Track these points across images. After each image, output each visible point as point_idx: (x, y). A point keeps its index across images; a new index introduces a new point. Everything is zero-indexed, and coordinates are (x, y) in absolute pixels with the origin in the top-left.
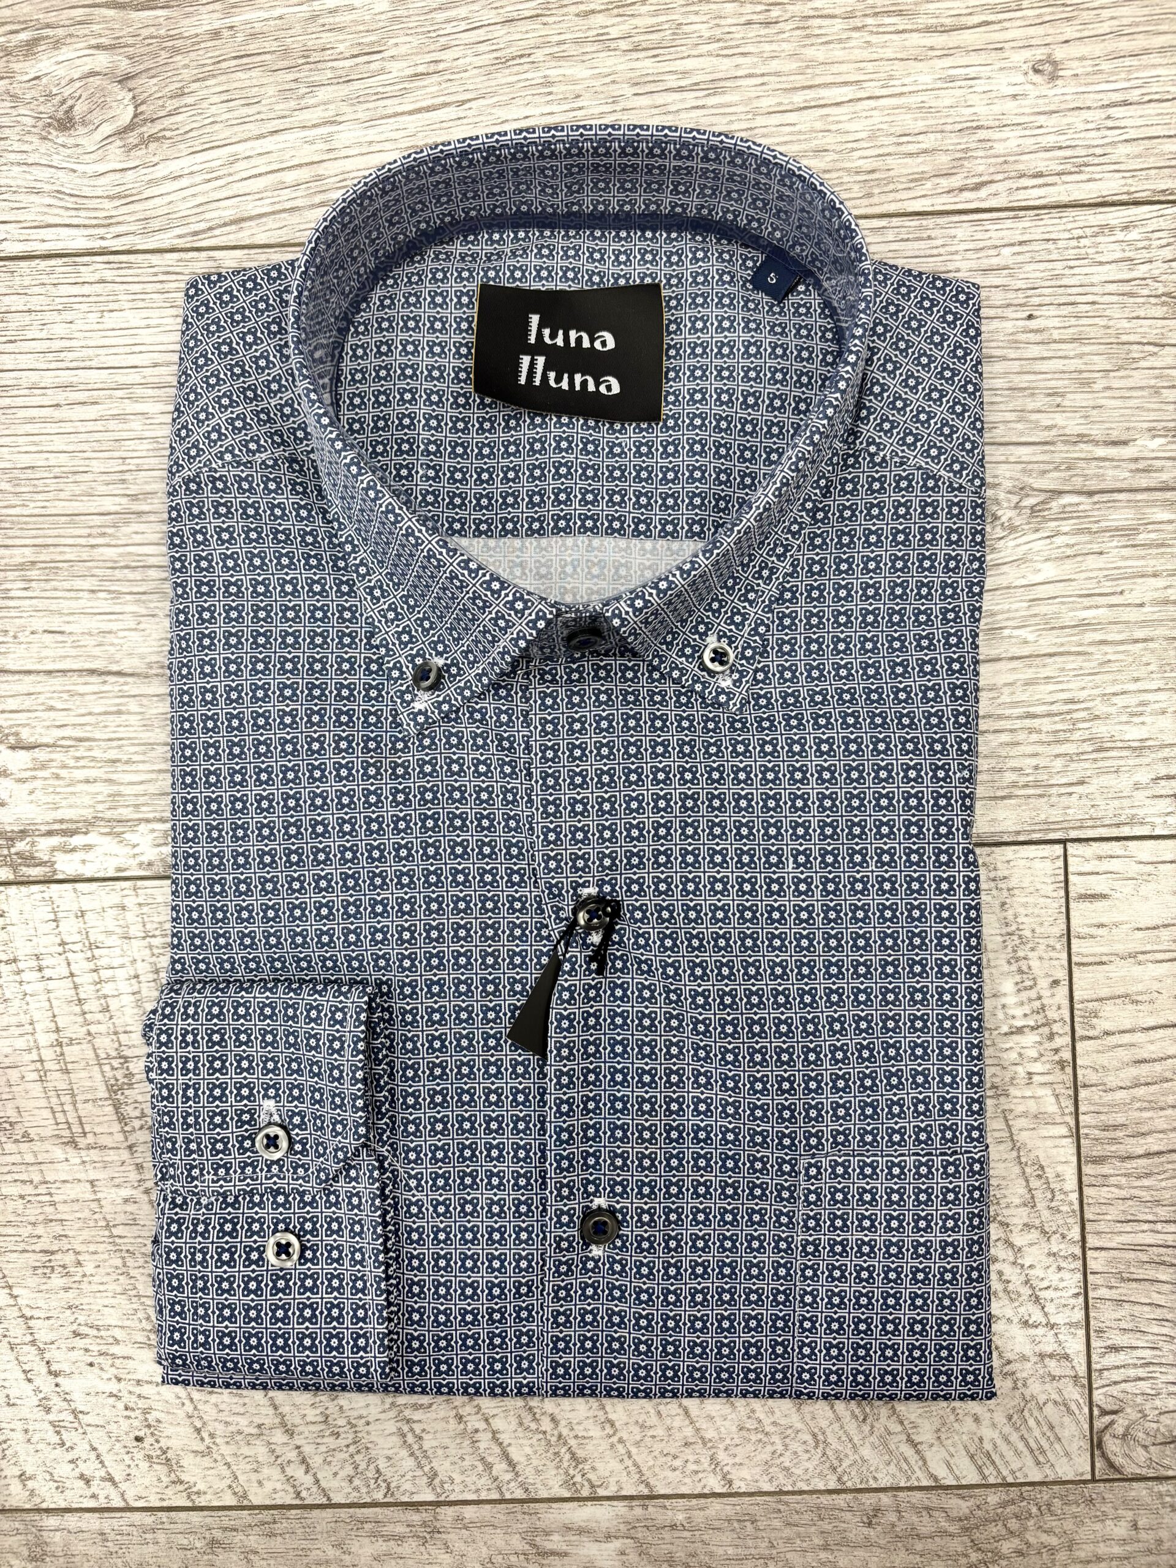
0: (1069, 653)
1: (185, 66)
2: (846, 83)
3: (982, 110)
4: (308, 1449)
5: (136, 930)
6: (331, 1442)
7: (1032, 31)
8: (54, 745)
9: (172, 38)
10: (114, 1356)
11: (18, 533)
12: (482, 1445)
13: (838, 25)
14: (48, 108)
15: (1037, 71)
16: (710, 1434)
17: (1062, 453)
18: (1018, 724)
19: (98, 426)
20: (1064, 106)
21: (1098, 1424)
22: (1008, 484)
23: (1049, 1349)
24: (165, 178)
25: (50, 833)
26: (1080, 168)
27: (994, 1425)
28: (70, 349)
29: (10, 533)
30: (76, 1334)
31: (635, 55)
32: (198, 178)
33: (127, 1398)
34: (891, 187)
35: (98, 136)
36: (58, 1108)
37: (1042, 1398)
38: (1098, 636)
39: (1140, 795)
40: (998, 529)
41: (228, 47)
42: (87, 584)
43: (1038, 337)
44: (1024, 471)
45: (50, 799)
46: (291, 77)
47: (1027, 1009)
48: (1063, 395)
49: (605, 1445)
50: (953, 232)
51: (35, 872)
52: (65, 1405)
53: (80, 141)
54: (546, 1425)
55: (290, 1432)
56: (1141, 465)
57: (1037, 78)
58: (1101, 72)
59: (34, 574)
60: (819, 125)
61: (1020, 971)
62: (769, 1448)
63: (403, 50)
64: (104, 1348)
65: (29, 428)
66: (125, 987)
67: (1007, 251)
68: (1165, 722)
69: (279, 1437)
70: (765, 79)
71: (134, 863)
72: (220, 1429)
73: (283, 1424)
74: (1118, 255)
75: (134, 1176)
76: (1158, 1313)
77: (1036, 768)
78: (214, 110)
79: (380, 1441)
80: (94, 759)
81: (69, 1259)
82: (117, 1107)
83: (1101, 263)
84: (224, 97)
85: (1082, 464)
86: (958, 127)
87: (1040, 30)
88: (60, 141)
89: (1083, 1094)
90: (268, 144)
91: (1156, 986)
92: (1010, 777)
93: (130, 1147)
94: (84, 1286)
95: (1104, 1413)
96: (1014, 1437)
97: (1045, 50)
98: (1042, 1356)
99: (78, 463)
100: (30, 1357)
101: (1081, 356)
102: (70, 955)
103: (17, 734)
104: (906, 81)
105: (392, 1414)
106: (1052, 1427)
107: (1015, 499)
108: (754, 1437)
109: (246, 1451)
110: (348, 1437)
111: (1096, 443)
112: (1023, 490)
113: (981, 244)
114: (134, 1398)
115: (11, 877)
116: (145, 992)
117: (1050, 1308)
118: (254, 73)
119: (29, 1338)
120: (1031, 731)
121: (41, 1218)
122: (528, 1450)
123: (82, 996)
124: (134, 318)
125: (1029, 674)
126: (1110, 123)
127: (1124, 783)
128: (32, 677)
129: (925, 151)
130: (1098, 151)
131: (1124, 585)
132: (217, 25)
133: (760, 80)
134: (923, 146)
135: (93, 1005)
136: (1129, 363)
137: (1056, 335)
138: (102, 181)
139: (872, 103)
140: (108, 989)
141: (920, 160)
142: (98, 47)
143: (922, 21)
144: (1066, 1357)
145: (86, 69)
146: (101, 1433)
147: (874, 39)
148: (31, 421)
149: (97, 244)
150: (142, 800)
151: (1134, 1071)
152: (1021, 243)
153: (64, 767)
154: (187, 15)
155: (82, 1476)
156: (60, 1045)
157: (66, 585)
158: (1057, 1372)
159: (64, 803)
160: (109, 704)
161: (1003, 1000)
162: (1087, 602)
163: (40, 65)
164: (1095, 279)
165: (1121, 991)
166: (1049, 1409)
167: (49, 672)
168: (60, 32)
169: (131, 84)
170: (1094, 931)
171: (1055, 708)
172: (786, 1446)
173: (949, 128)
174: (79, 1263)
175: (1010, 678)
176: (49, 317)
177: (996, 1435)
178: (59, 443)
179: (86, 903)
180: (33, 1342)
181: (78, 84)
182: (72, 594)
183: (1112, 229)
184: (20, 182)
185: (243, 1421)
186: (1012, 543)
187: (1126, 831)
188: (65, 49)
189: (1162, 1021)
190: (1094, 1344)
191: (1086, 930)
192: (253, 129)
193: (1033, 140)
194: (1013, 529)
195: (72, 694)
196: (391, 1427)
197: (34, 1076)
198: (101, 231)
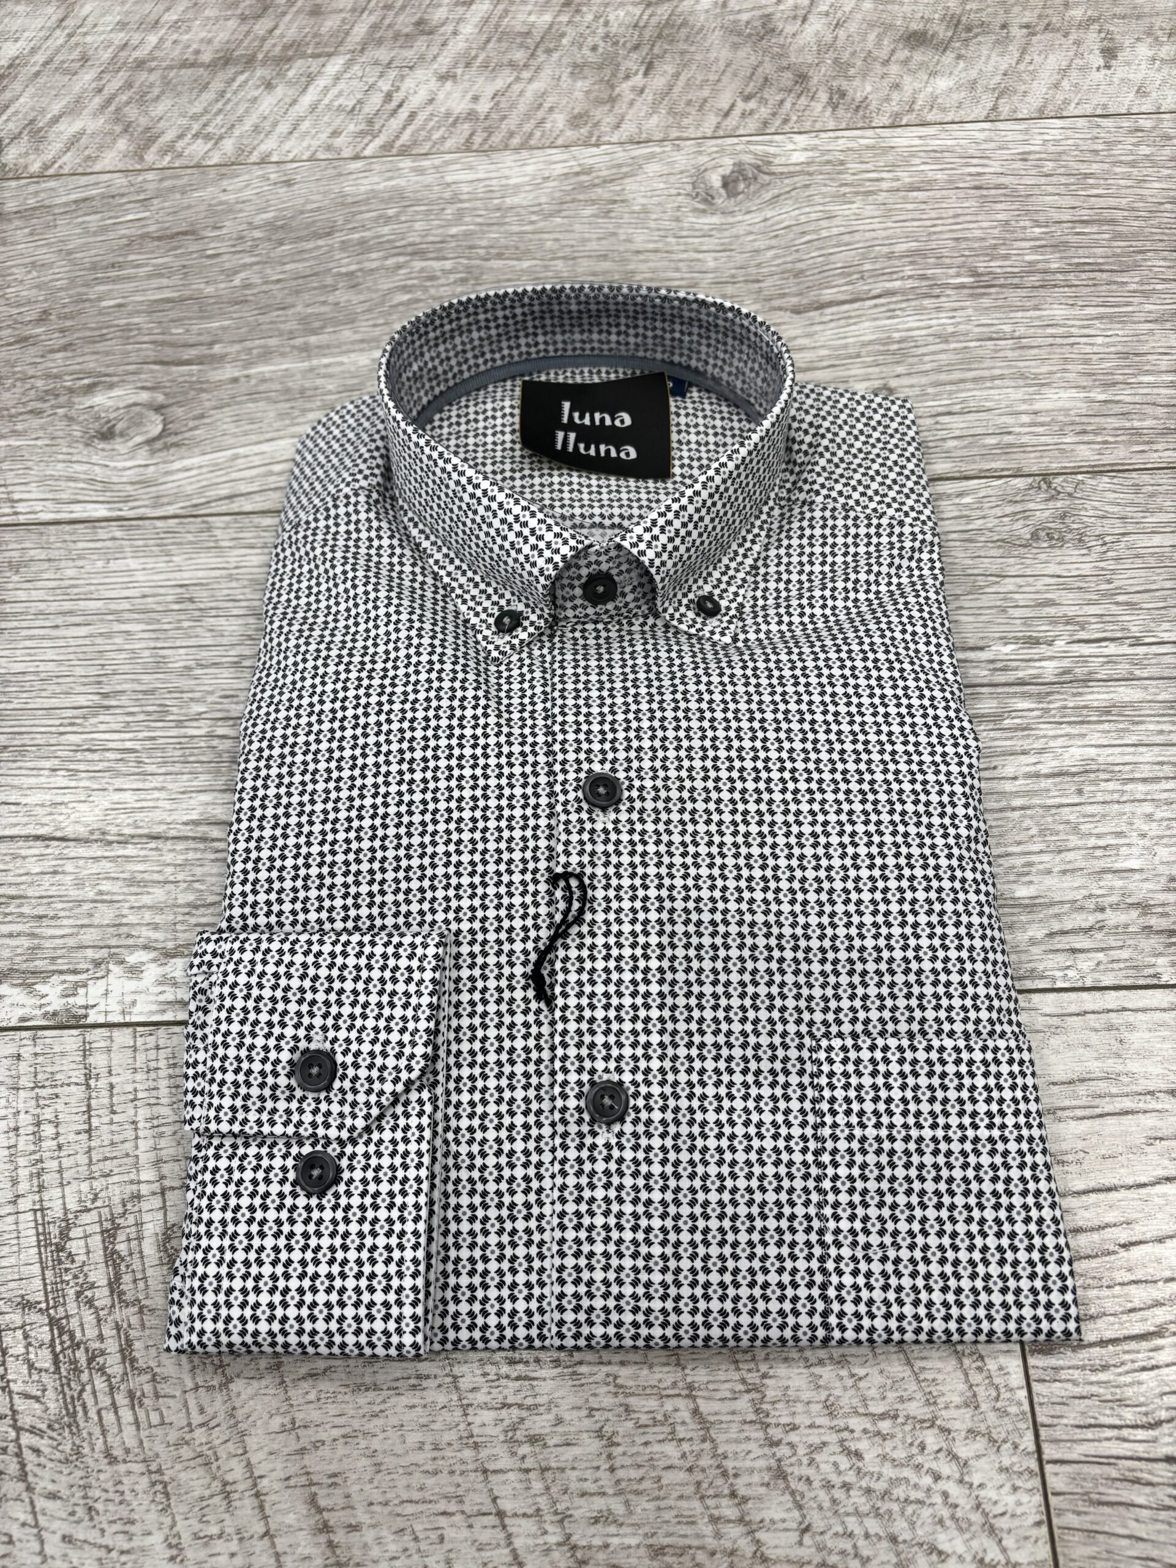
1: (207, 400)
5: (25, 1081)
9: (201, 383)
14: (96, 426)
19: (87, 641)
24: (179, 470)
32: (204, 470)
35: (131, 444)
39: (1035, 950)
41: (243, 387)
42: (48, 764)
46: (289, 405)
53: (116, 447)
56: (998, 665)
71: (38, 1012)
78: (225, 427)
80: (21, 915)
84: (234, 419)
88: (100, 446)
90: (265, 447)
91: (1080, 1145)
116: (21, 1146)
117: (1009, 1542)
118: (261, 404)
132: (237, 374)
136: (976, 591)
142: (142, 388)
145: (131, 401)
149: (115, 514)
150: (60, 953)
154: (216, 369)
157: (30, 764)
160: (48, 865)
163: (96, 399)
168: (114, 379)
169: (164, 411)
176: (63, 564)
178: (51, 655)
181: (122, 411)
182: (35, 772)
184: (61, 473)
188: (116, 389)
192: (252, 438)
195: (15, 857)
198: (120, 505)
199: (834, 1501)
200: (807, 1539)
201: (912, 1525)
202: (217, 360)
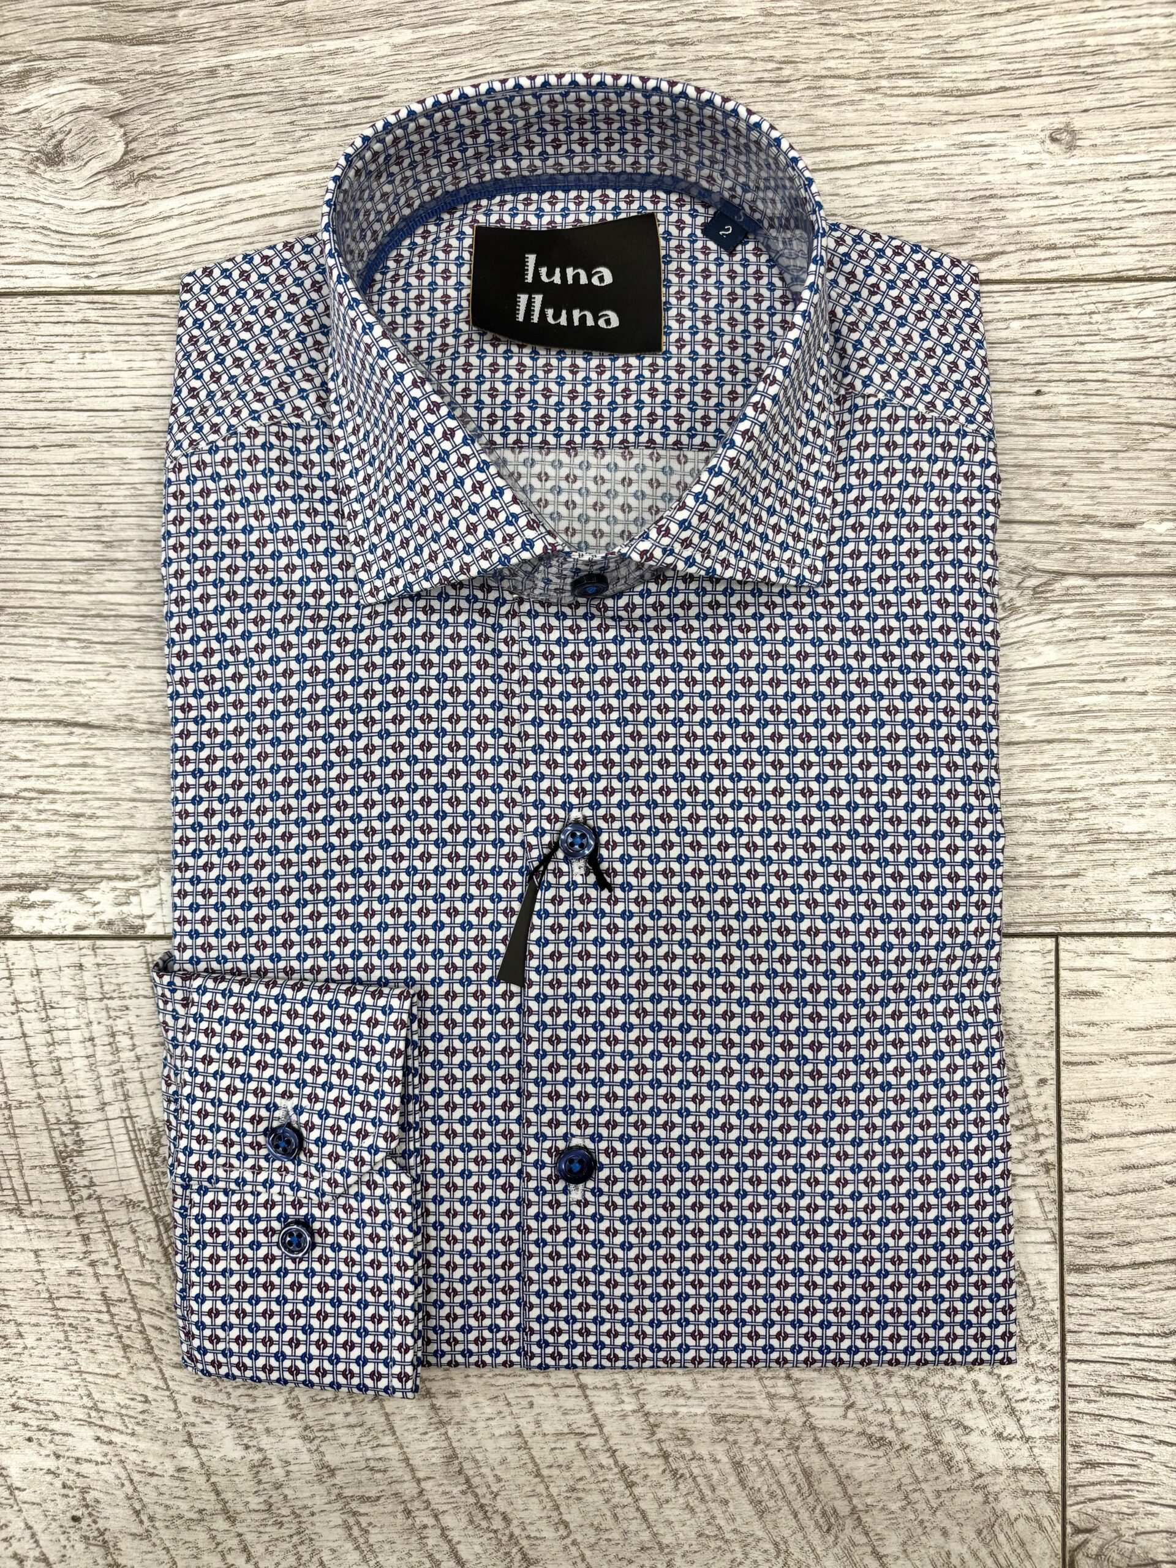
0: (1067, 740)
1: (179, 104)
2: (857, 146)
3: (995, 178)
4: (250, 1538)
5: (92, 991)
6: (273, 1531)
7: (1050, 99)
8: (16, 797)
9: (167, 74)
10: (53, 1432)
12: (431, 1542)
13: (851, 86)
14: (37, 142)
15: (1054, 140)
16: (667, 1540)
17: (1067, 534)
18: (1012, 812)
19: (75, 469)
20: (1079, 177)
21: (1072, 1542)
23: (1023, 1463)
24: (154, 218)
25: (8, 888)
26: (1094, 242)
27: (962, 1540)
28: (49, 390)
30: (15, 1407)
32: (188, 220)
33: (66, 1476)
35: (87, 172)
36: (4, 1174)
37: (1014, 1513)
38: (1098, 724)
39: (1136, 890)
41: (224, 85)
42: (56, 632)
43: (1046, 414)
44: (1027, 550)
45: (9, 852)
46: (287, 119)
48: (1069, 474)
49: (557, 1546)
53: (67, 176)
54: (497, 1523)
55: (232, 1519)
56: (1148, 549)
57: (1054, 147)
58: (1121, 143)
60: (827, 188)
62: (729, 1556)
64: (43, 1423)
65: (3, 469)
66: (78, 1049)
67: (1016, 325)
68: (1165, 815)
69: (220, 1524)
71: (93, 921)
72: (160, 1512)
73: (225, 1511)
74: (1131, 332)
75: (79, 1247)
76: (1137, 1430)
77: (1030, 858)
78: (206, 150)
79: (325, 1533)
80: (56, 812)
81: (10, 1329)
82: (65, 1174)
83: (1114, 340)
84: (218, 137)
85: (1087, 546)
86: (971, 195)
87: (1059, 98)
88: (48, 176)
89: (1068, 1199)
90: (261, 187)
91: (1147, 1089)
93: (77, 1217)
94: (25, 1358)
95: (1078, 1531)
96: (983, 1553)
97: (1064, 119)
98: (1015, 1470)
99: (53, 507)
101: (1089, 435)
102: (23, 1015)
104: (919, 146)
105: (338, 1505)
106: (1022, 1544)
107: (1017, 579)
108: (713, 1544)
109: (186, 1536)
110: (290, 1528)
111: (1102, 525)
112: (1026, 570)
113: (990, 316)
114: (72, 1476)
116: (99, 1056)
117: (1026, 1421)
118: (249, 114)
120: (1025, 819)
122: (478, 1549)
123: (34, 1057)
124: (117, 361)
125: (1026, 760)
126: (1129, 196)
127: (1121, 876)
129: (936, 219)
130: (1114, 224)
131: (1127, 672)
132: (213, 62)
134: (935, 214)
135: (44, 1068)
136: (1139, 445)
137: (1064, 412)
138: (89, 218)
139: (883, 168)
140: (61, 1051)
141: (930, 227)
142: (90, 81)
143: (938, 84)
144: (1040, 1472)
145: (77, 103)
146: (37, 1511)
147: (887, 101)
149: (82, 283)
150: (105, 856)
151: (1121, 1177)
152: (1030, 317)
153: (26, 819)
154: (183, 52)
155: (15, 1556)
157: (35, 632)
158: (1030, 1487)
159: (24, 857)
160: (74, 756)
162: (1087, 688)
163: (31, 98)
164: (1106, 356)
165: (1110, 1092)
166: (1021, 1525)
167: (14, 721)
168: (53, 64)
169: (123, 120)
170: (1084, 1029)
171: (1050, 796)
172: (746, 1555)
173: (961, 196)
174: (20, 1335)
176: (28, 356)
177: (964, 1550)
178: (34, 486)
179: (42, 962)
181: (68, 118)
182: (41, 641)
183: (1126, 305)
184: (4, 217)
185: (184, 1506)
187: (1120, 927)
188: (56, 82)
189: (1151, 1126)
190: (1070, 1458)
191: (1076, 1028)
192: (246, 171)
193: (1047, 211)
194: (1013, 609)
195: (38, 745)
196: (336, 1519)
198: (86, 270)
199: (877, 1385)
200: (851, 1414)
201: (944, 1405)
202: (184, 36)
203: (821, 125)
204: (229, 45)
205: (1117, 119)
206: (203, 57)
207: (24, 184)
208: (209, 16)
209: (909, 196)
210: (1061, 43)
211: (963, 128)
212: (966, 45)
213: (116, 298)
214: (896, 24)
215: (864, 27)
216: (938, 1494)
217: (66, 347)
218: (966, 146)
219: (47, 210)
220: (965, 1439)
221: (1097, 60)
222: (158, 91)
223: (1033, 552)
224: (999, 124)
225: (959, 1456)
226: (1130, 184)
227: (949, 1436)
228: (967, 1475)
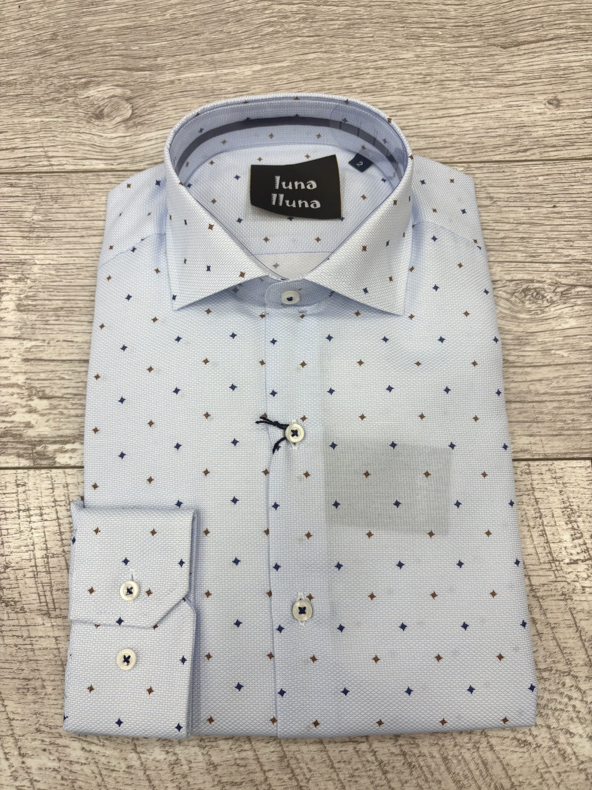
0: (586, 363)
1: (157, 95)
2: (461, 107)
3: (525, 119)
7: (547, 87)
8: (62, 397)
9: (152, 83)
10: (58, 745)
11: (57, 294)
13: (457, 84)
14: (92, 109)
15: (550, 103)
17: (575, 268)
18: (562, 398)
20: (563, 118)
22: (549, 281)
24: (144, 140)
25: (55, 442)
26: (573, 144)
28: (91, 212)
29: (52, 293)
30: (38, 730)
31: (364, 95)
32: (159, 141)
34: (484, 150)
35: (114, 122)
36: (41, 593)
40: (545, 302)
41: (177, 87)
43: (559, 216)
44: (556, 275)
45: (56, 425)
47: (578, 550)
48: (573, 241)
50: (514, 170)
51: (45, 463)
52: (26, 776)
53: (105, 124)
57: (550, 106)
58: (580, 104)
59: (61, 313)
60: (449, 124)
61: (573, 528)
63: (258, 90)
64: (53, 740)
65: (67, 246)
67: (541, 178)
70: (424, 105)
77: (573, 420)
78: (169, 113)
81: (38, 683)
83: (587, 184)
84: (174, 108)
85: (585, 273)
86: (515, 126)
87: (550, 87)
88: (96, 123)
92: (559, 425)
94: (46, 701)
97: (553, 95)
99: (89, 262)
100: (10, 744)
101: (581, 224)
102: (58, 508)
103: (43, 391)
104: (490, 107)
107: (553, 288)
112: (557, 284)
113: (529, 175)
114: (67, 772)
115: (32, 465)
118: (188, 99)
119: (10, 732)
120: (569, 401)
121: (25, 658)
123: (62, 530)
125: (566, 372)
126: (586, 125)
128: (55, 363)
129: (500, 136)
130: (581, 137)
132: (173, 78)
133: (421, 106)
134: (499, 133)
137: (568, 215)
138: (114, 141)
139: (474, 116)
141: (498, 139)
143: (496, 82)
145: (111, 94)
147: (474, 90)
148: (69, 243)
149: (109, 167)
152: (547, 175)
153: (66, 408)
154: (159, 74)
156: (47, 557)
157: (76, 318)
159: (64, 427)
161: (564, 544)
163: (90, 92)
164: (584, 191)
167: (64, 361)
168: (101, 79)
169: (132, 101)
171: (580, 390)
173: (510, 126)
174: (44, 687)
175: (556, 375)
176: (82, 198)
178: (81, 253)
179: (69, 480)
180: (12, 735)
181: (106, 100)
182: (79, 323)
183: (590, 169)
184: (75, 140)
186: (553, 309)
188: (102, 86)
193: (550, 132)
194: (552, 302)
195: (74, 372)
197: (31, 575)
198: (112, 162)
202: (161, 68)
203: (445, 99)
204: (179, 72)
205: (578, 95)
206: (168, 76)
207: (85, 126)
208: (171, 60)
209: (487, 127)
210: (549, 66)
211: (508, 99)
212: (507, 67)
213: (125, 173)
214: (475, 59)
215: (461, 61)
216: (559, 774)
217: (100, 194)
218: (511, 106)
219: (95, 137)
220: (571, 740)
221: (566, 72)
222: (147, 90)
223: (559, 276)
224: (525, 98)
225: (569, 750)
226: (586, 120)
227: (562, 739)
228: (575, 763)
